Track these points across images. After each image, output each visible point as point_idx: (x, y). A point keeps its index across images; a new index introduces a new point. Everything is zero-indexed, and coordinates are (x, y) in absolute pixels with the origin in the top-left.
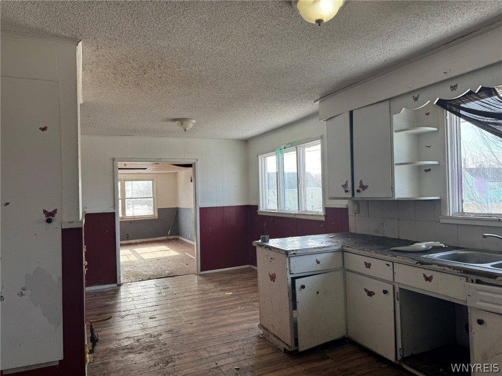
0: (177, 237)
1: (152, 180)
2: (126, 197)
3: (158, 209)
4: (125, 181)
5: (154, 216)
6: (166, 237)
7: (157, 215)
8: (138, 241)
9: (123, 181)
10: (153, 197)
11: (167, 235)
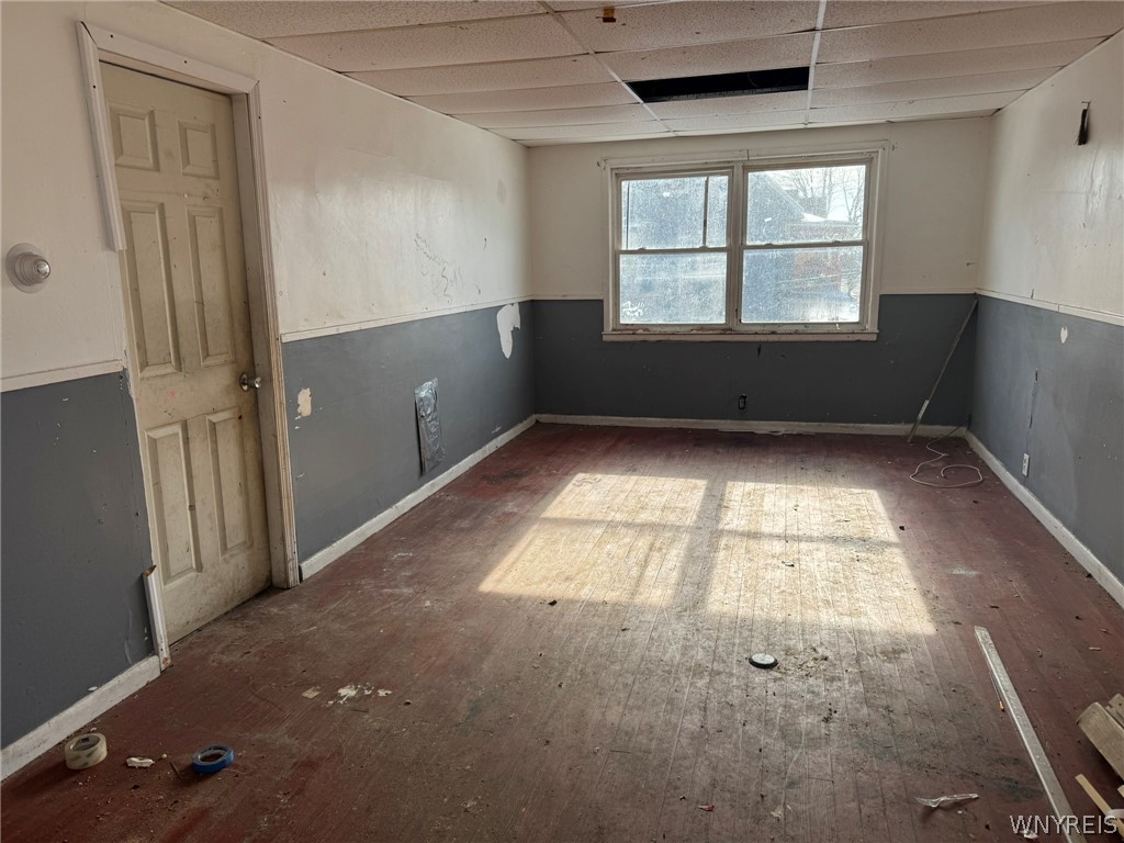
0: (962, 431)
1: (868, 161)
2: (749, 243)
3: (882, 297)
4: (747, 168)
5: (857, 329)
6: (910, 426)
7: (872, 327)
8: (782, 428)
9: (738, 171)
10: (865, 243)
11: (912, 419)
